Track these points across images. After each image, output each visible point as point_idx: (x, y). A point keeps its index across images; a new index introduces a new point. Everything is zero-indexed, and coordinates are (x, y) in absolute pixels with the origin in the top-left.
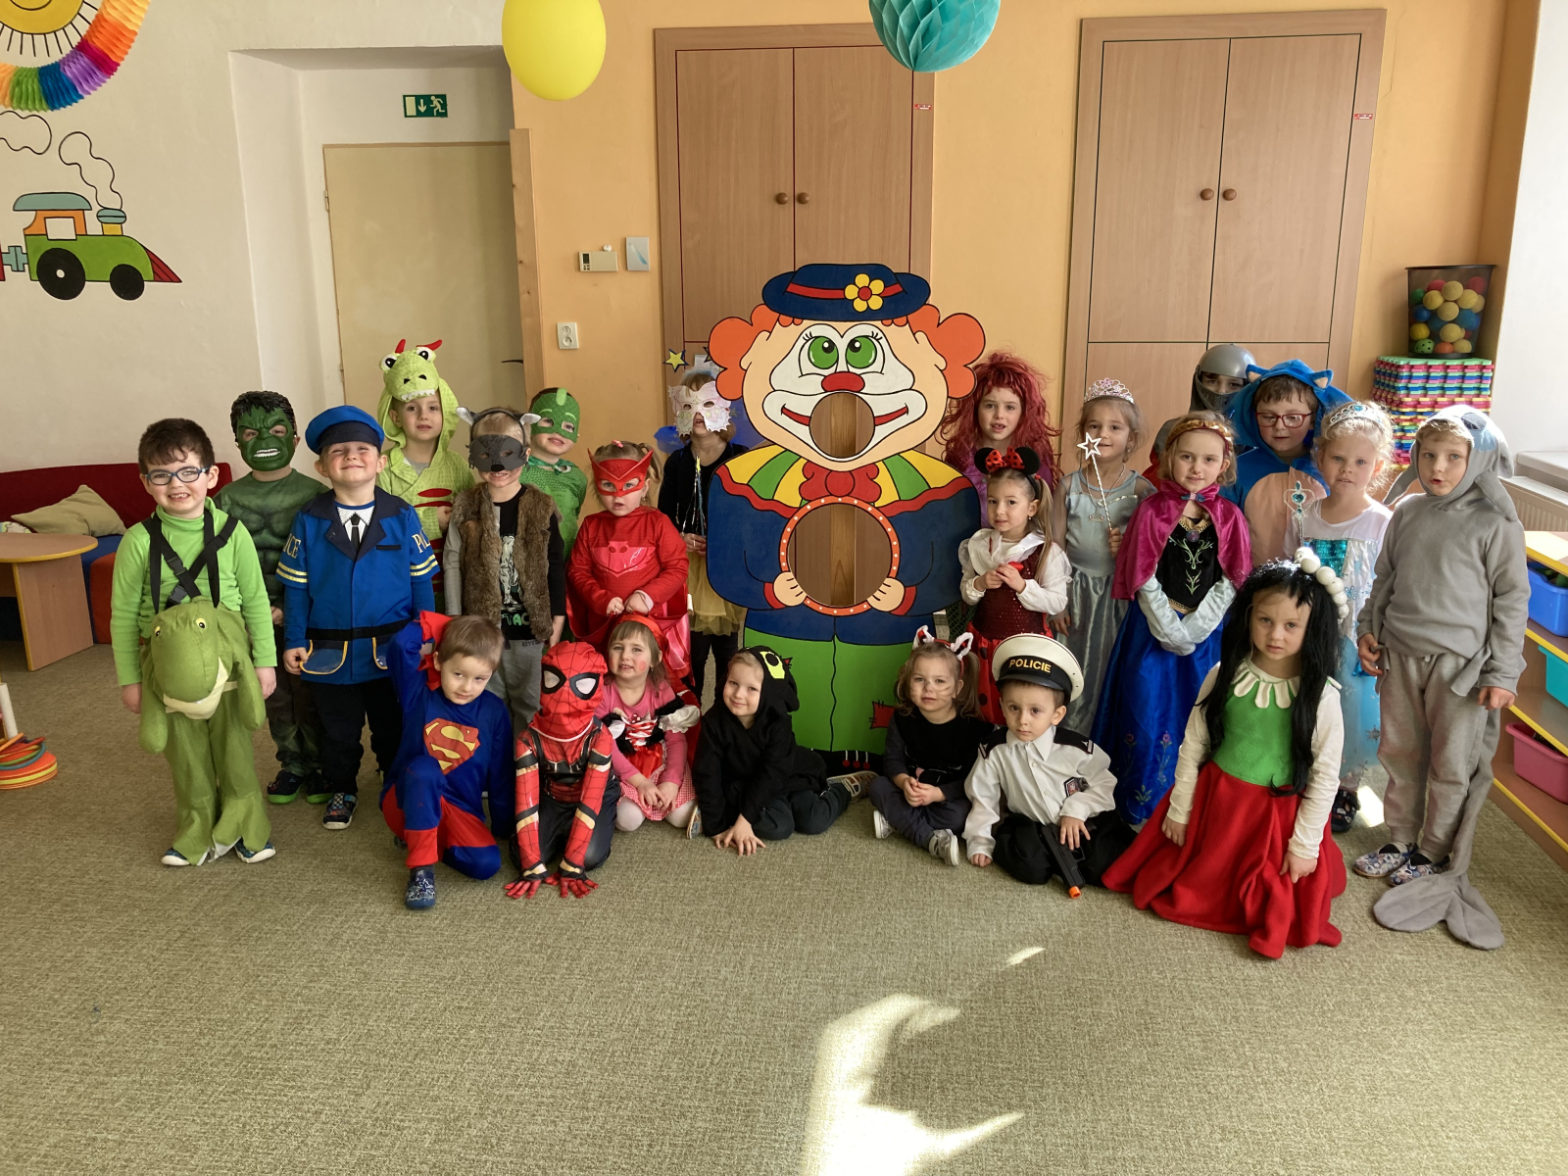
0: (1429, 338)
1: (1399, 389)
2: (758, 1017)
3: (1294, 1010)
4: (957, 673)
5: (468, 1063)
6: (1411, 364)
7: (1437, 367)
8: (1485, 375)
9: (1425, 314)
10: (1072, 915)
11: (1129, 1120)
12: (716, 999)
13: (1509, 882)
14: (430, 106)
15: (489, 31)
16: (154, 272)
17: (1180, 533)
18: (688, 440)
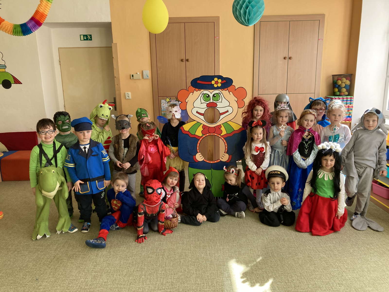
0: (338, 91)
2: (215, 266)
3: (344, 253)
5: (145, 285)
6: (335, 97)
7: (341, 98)
8: (352, 100)
9: (337, 86)
10: (283, 234)
11: (316, 283)
12: (203, 262)
13: (380, 219)
14: (87, 38)
15: (106, 18)
16: (14, 81)
17: (303, 139)
18: (169, 120)
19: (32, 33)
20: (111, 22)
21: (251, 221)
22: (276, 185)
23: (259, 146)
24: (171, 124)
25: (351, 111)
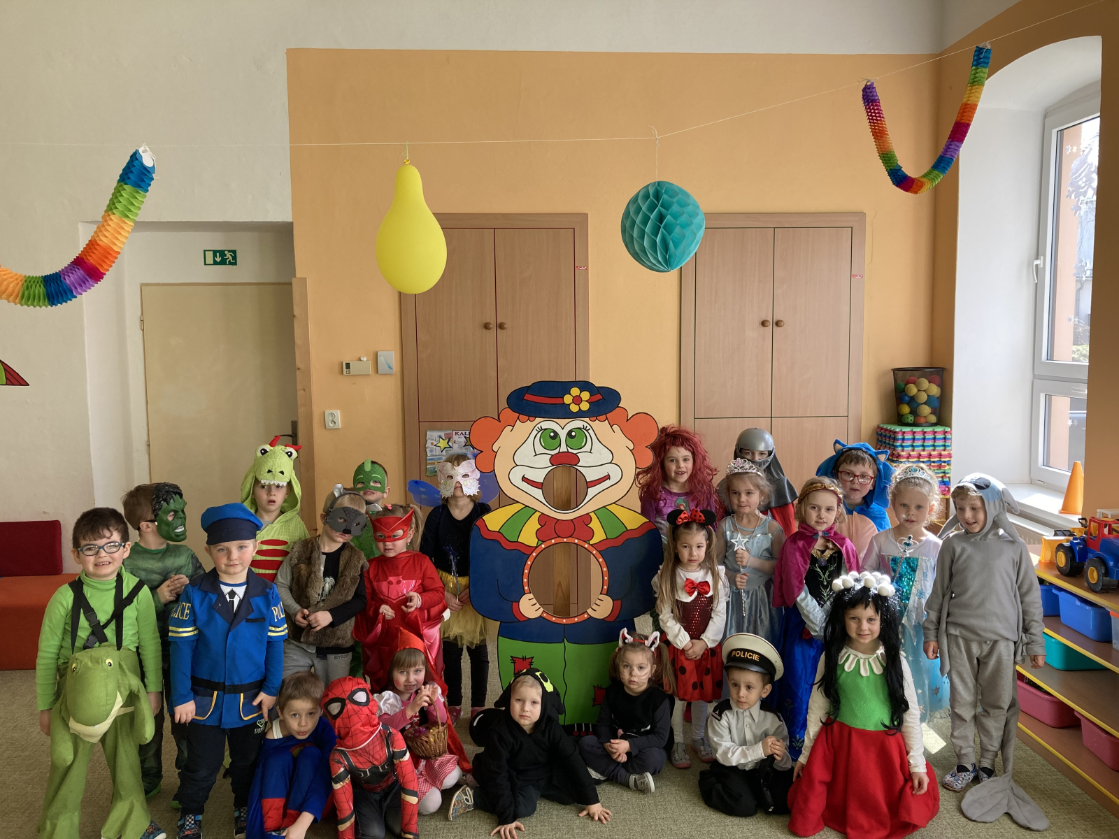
0: (910, 413)
1: (897, 446)
4: (652, 660)
6: (903, 430)
7: (919, 432)
8: (948, 437)
9: (907, 398)
14: (224, 258)
15: (279, 212)
16: (6, 378)
17: (814, 560)
18: (446, 500)
19: (74, 299)
20: (291, 224)
21: (676, 801)
22: (743, 692)
23: (697, 578)
24: (452, 511)
25: (947, 467)
